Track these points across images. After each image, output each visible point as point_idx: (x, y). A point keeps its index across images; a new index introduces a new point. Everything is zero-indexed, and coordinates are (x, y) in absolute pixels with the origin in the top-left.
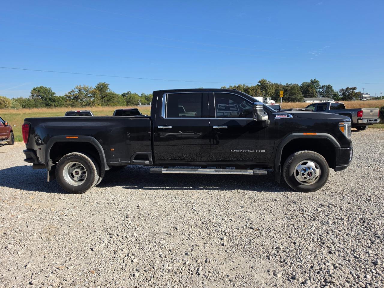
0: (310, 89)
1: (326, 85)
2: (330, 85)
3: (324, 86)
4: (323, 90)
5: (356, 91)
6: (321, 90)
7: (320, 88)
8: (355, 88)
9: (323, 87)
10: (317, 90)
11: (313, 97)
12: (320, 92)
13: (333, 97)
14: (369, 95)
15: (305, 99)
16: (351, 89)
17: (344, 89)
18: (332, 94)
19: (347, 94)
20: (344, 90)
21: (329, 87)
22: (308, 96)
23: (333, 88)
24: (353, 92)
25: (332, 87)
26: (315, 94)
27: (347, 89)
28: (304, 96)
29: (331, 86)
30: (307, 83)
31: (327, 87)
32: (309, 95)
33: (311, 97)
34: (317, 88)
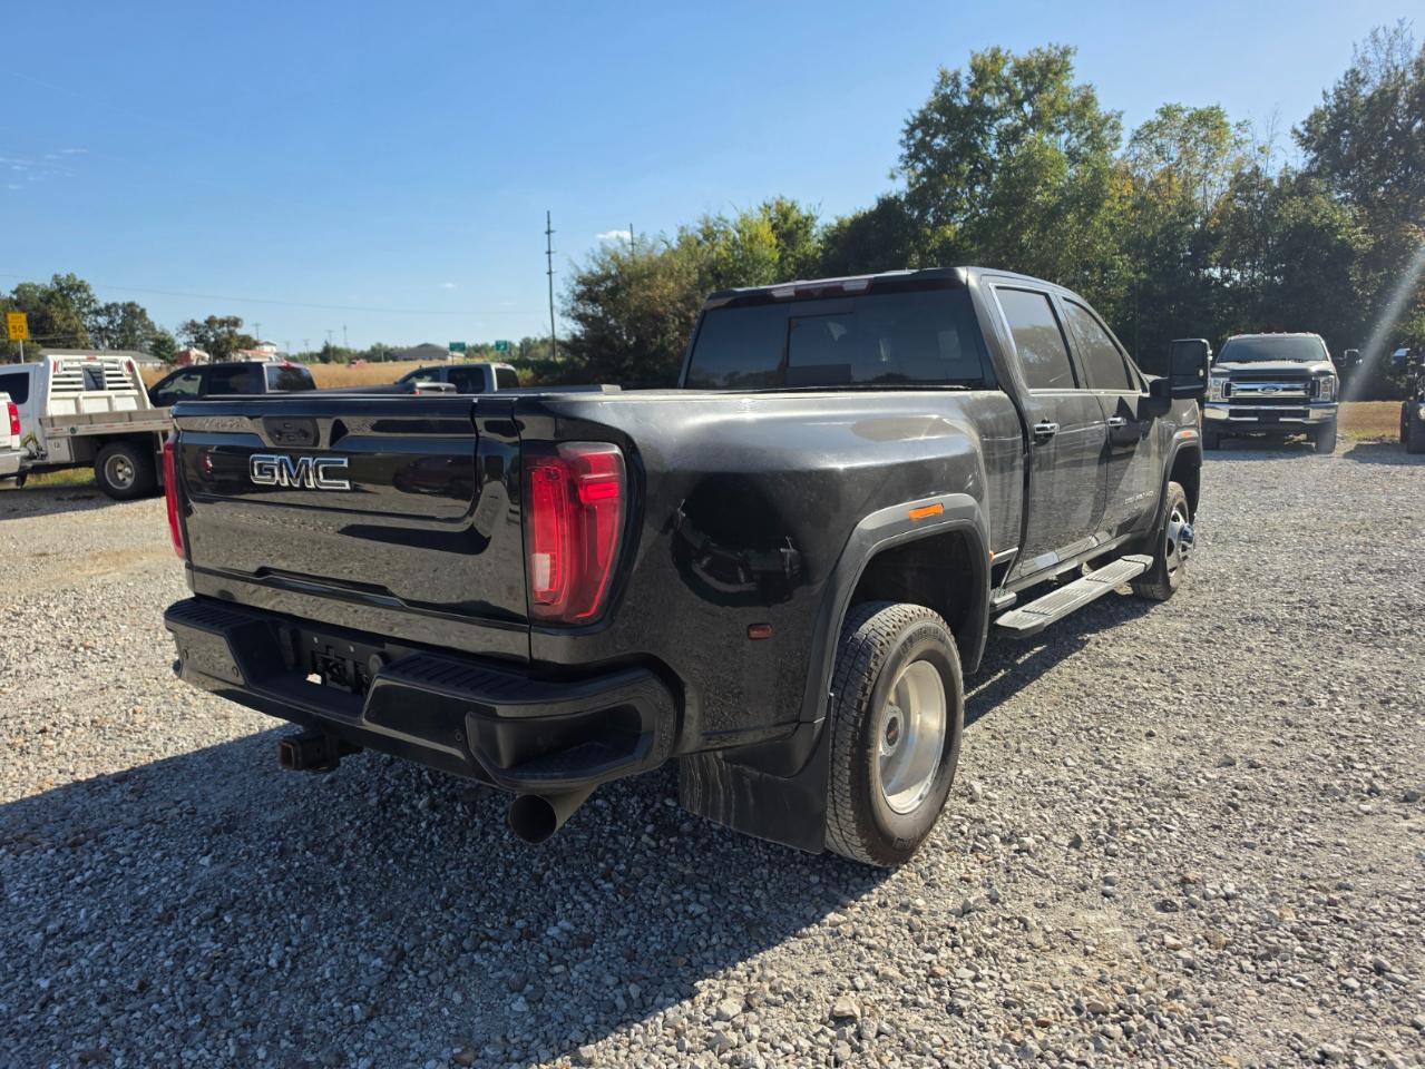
0: (57, 316)
1: (120, 303)
2: (137, 302)
3: (114, 305)
4: (111, 322)
5: (240, 331)
6: (102, 320)
7: (97, 312)
8: (236, 322)
9: (108, 308)
10: (89, 322)
11: (77, 346)
12: (100, 329)
13: (152, 348)
14: (275, 349)
15: (43, 351)
16: (222, 323)
17: (201, 320)
18: (147, 339)
19: (213, 340)
20: (199, 326)
21: (133, 313)
22: (53, 341)
23: (150, 316)
24: (230, 333)
25: (143, 311)
26: (79, 335)
27: (210, 322)
28: (38, 342)
29: (142, 306)
30: (36, 288)
31: (124, 311)
32: (59, 341)
33: (69, 347)
34: (85, 310)
